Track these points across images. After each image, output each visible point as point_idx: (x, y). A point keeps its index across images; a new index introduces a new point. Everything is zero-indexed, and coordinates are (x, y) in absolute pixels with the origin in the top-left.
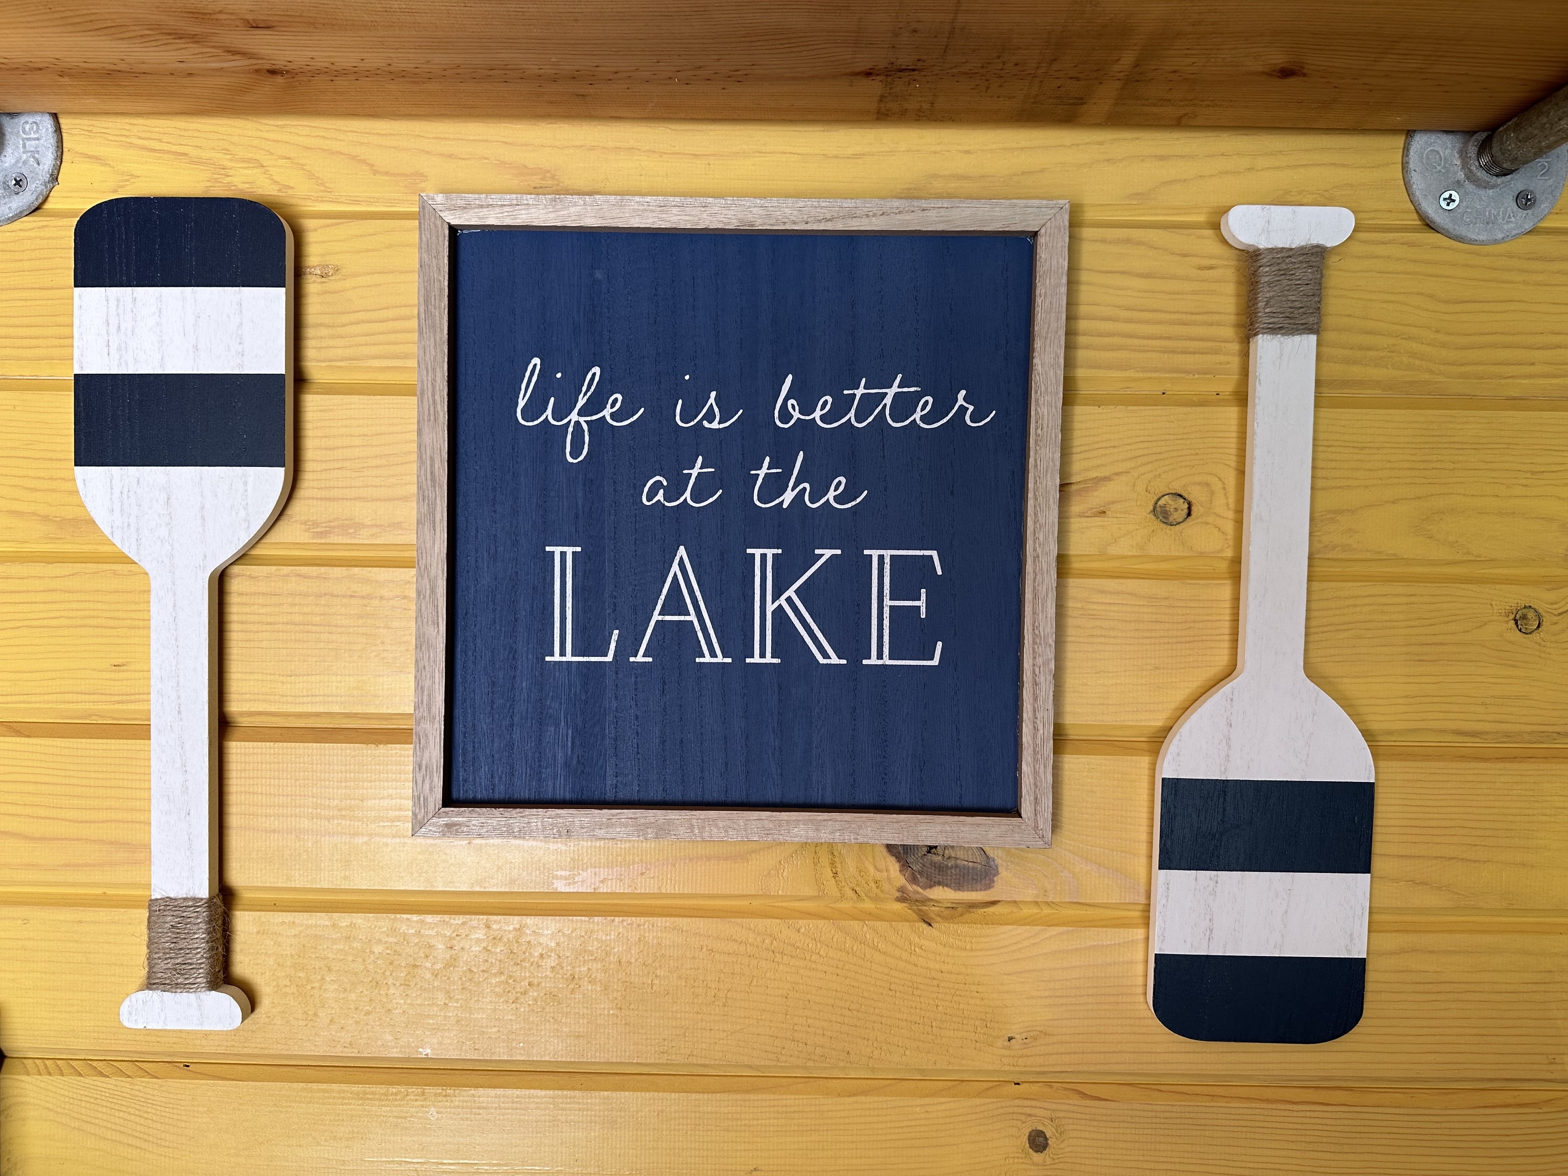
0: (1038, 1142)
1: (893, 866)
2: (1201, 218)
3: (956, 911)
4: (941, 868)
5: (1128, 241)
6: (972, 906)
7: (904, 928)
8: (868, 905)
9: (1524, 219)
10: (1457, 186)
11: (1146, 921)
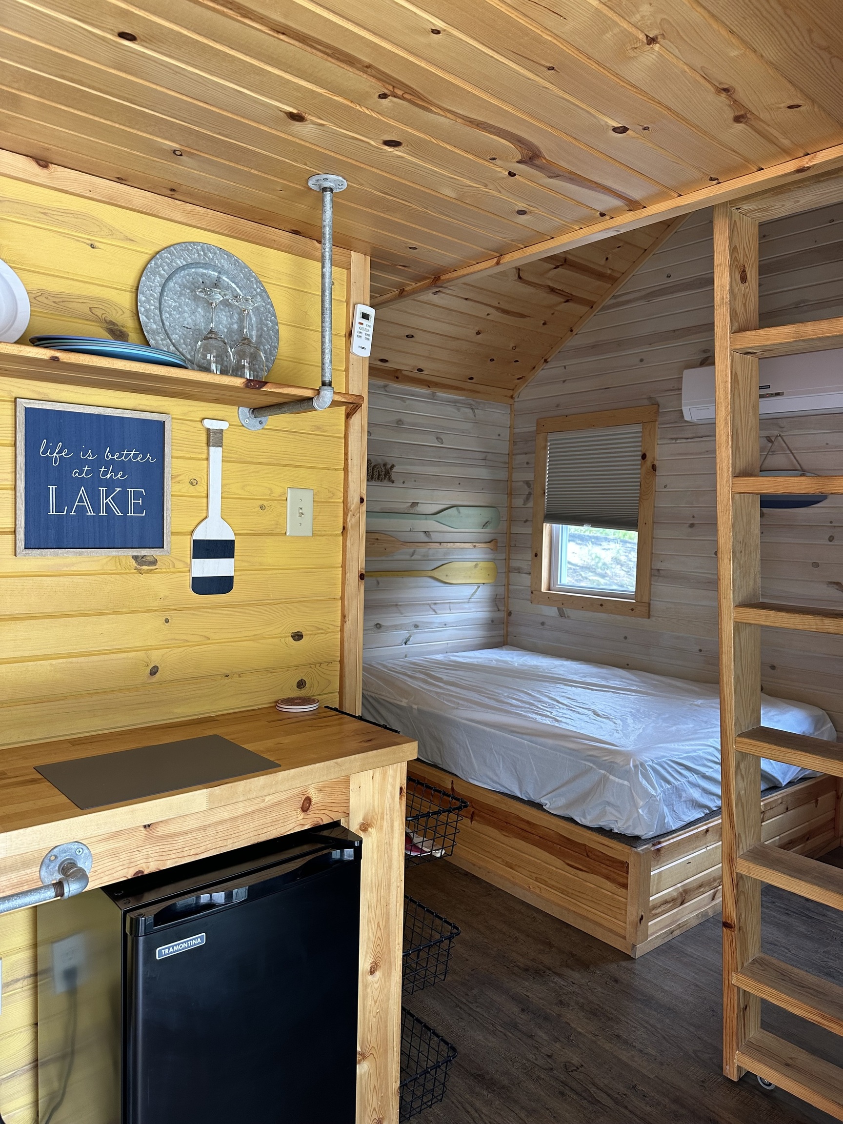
0: (167, 621)
1: (134, 562)
2: (198, 419)
3: (147, 572)
4: (145, 562)
5: (182, 423)
6: (152, 570)
7: (136, 575)
8: (127, 571)
9: (261, 426)
10: (248, 418)
11: (190, 571)
